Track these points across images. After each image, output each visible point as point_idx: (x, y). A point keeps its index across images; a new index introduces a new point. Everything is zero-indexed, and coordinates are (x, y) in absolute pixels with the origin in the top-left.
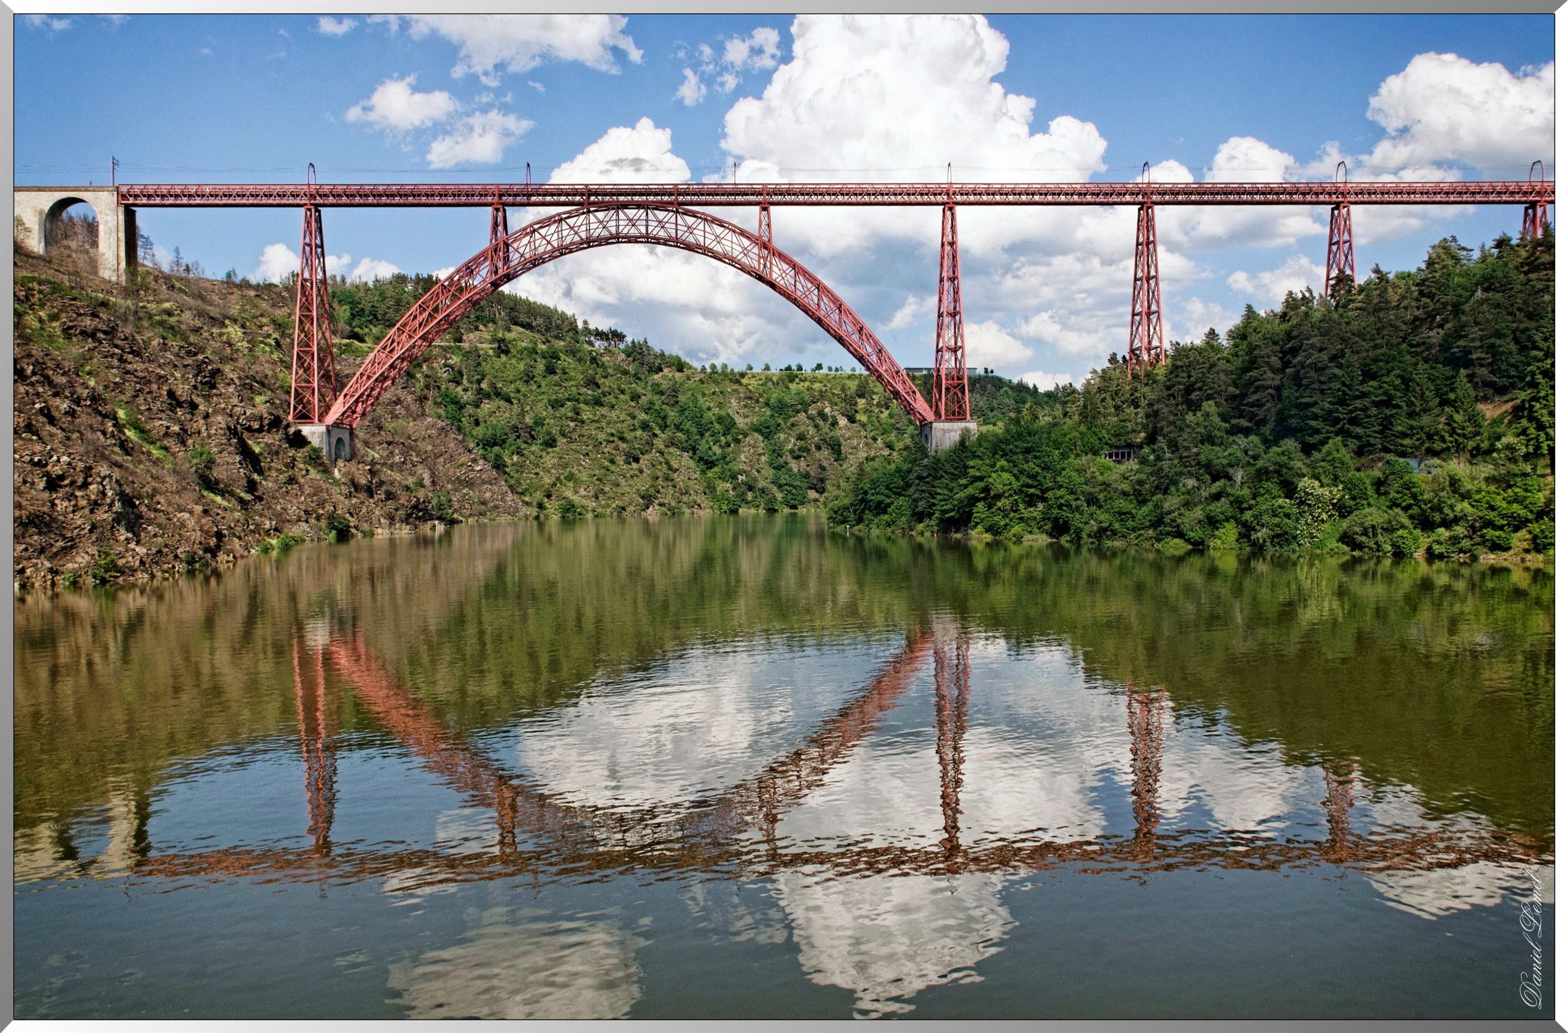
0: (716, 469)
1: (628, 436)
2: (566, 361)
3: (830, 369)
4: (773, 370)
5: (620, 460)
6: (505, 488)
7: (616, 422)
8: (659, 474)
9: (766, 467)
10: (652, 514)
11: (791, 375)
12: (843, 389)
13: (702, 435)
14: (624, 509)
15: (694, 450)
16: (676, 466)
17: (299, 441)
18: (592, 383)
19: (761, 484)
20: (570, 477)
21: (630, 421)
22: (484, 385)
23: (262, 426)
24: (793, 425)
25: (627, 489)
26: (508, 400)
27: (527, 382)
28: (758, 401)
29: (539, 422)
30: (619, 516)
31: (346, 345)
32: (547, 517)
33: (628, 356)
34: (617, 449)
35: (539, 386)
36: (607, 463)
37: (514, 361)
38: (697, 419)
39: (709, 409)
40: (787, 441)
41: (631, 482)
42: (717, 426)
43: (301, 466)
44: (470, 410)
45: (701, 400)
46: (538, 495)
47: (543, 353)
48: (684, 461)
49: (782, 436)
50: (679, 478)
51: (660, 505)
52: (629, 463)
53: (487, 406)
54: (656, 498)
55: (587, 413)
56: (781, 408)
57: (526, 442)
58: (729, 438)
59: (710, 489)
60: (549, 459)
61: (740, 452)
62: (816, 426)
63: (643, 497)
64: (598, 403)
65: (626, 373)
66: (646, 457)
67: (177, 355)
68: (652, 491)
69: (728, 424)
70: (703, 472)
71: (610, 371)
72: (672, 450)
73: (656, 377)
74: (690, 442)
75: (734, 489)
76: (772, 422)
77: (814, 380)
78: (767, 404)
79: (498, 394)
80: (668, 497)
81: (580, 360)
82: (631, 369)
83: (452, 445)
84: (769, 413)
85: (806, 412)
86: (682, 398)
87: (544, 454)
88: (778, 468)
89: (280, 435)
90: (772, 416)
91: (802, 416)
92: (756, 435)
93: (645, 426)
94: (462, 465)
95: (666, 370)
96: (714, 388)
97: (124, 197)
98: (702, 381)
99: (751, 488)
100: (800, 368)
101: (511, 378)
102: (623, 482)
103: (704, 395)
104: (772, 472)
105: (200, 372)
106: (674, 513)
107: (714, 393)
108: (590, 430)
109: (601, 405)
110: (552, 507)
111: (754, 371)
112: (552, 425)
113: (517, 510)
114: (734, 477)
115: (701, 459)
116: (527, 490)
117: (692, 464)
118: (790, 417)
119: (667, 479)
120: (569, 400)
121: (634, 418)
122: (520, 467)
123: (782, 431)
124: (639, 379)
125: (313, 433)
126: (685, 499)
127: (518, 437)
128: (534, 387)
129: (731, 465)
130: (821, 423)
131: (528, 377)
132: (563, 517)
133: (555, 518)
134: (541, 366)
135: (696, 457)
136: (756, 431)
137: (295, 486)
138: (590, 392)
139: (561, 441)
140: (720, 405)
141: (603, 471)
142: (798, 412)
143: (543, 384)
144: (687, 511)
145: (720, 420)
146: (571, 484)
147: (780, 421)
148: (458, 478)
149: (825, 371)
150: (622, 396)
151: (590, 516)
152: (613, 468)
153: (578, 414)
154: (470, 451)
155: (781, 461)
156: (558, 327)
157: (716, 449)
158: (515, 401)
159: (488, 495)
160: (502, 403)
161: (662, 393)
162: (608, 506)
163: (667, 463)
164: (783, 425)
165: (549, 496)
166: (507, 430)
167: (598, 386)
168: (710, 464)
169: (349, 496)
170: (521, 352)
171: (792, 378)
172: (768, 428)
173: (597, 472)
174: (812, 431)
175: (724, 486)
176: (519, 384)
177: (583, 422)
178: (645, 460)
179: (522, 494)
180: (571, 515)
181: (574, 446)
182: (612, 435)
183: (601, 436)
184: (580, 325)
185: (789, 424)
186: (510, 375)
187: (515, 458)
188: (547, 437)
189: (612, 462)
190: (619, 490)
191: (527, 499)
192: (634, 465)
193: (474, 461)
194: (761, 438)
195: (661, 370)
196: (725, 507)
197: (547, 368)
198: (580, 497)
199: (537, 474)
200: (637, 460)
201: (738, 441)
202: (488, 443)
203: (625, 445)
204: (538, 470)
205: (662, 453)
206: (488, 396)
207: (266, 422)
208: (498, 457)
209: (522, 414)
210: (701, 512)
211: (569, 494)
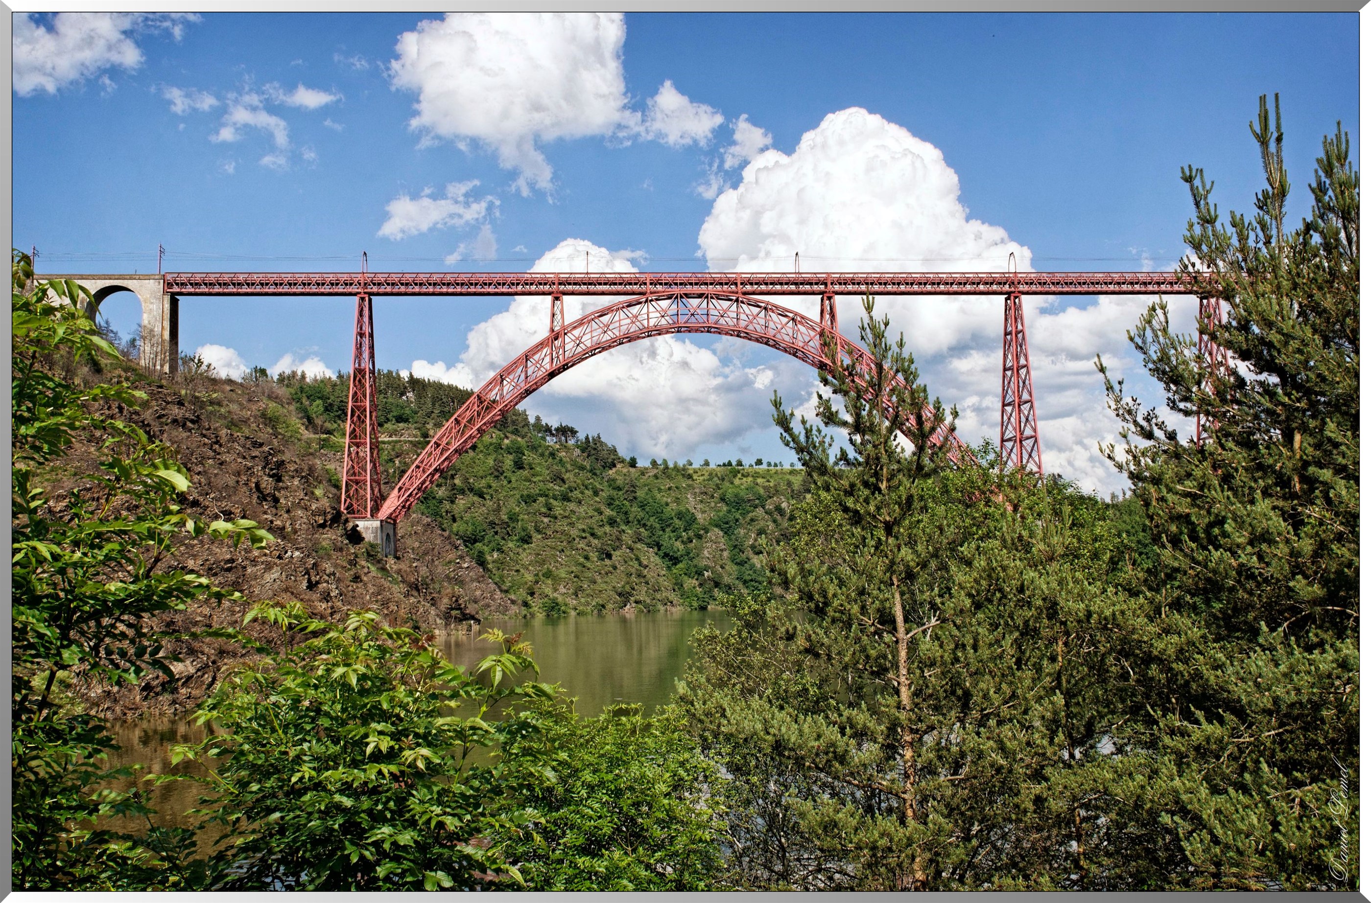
0: (680, 565)
1: (599, 532)
2: (529, 457)
3: (769, 464)
4: (712, 466)
5: (594, 556)
6: (493, 586)
7: (585, 518)
8: (633, 571)
9: (729, 563)
10: (629, 611)
11: (733, 470)
12: (789, 484)
13: (664, 530)
14: (603, 606)
15: (659, 546)
16: (645, 562)
17: (355, 537)
18: (558, 478)
19: (726, 580)
20: (548, 574)
21: (598, 517)
22: (457, 481)
23: (325, 521)
24: (752, 520)
25: (604, 586)
26: (481, 495)
27: (497, 477)
28: (713, 497)
29: (513, 518)
30: (600, 615)
31: (324, 440)
32: (533, 615)
33: (583, 451)
34: (589, 545)
35: (510, 482)
36: (582, 560)
37: (481, 456)
38: (658, 513)
39: (667, 504)
40: (747, 536)
41: (607, 579)
42: (677, 521)
43: (363, 563)
44: (447, 505)
45: (658, 496)
46: (522, 593)
47: (508, 448)
48: (651, 557)
49: (742, 532)
50: (650, 574)
51: (636, 602)
52: (603, 560)
53: (461, 502)
54: (632, 595)
55: (558, 508)
56: (737, 503)
57: (503, 539)
58: (691, 533)
59: (678, 585)
60: (526, 556)
61: (702, 549)
62: (775, 521)
63: (620, 595)
64: (566, 498)
65: (582, 468)
66: (618, 553)
67: (244, 447)
68: (628, 588)
69: (689, 521)
70: (669, 568)
71: (569, 466)
72: (639, 546)
73: (610, 472)
74: (654, 538)
75: (701, 585)
76: (731, 517)
77: (756, 475)
78: (723, 499)
79: (471, 490)
80: (642, 594)
81: (542, 455)
82: (587, 464)
83: (438, 541)
84: (725, 508)
85: (763, 507)
86: (641, 494)
87: (521, 550)
88: (741, 564)
89: (340, 531)
90: (729, 511)
91: (760, 511)
92: (716, 529)
93: (612, 522)
94: (450, 562)
95: (619, 466)
96: (669, 484)
97: (170, 285)
98: (656, 477)
99: (717, 585)
100: (740, 463)
101: (481, 473)
102: (599, 579)
103: (660, 490)
104: (735, 567)
105: (267, 464)
106: (650, 610)
107: (670, 489)
108: (562, 525)
109: (569, 500)
110: (536, 604)
111: (694, 466)
112: (526, 521)
113: (506, 609)
114: (699, 573)
115: (666, 555)
116: (511, 587)
117: (658, 560)
118: (748, 512)
119: (639, 575)
120: (541, 495)
121: (601, 513)
122: (500, 564)
123: (739, 526)
124: (595, 474)
125: (367, 528)
126: (658, 596)
127: (496, 533)
128: (505, 483)
129: (695, 562)
130: (779, 518)
131: (498, 473)
132: (548, 615)
133: (540, 616)
134: (508, 461)
135: (661, 553)
136: (717, 526)
137: (360, 585)
138: (557, 488)
139: (536, 537)
140: (677, 500)
141: (580, 568)
142: (756, 507)
143: (513, 479)
144: (662, 608)
145: (680, 515)
146: (549, 582)
147: (738, 516)
148: (447, 576)
149: (764, 466)
150: (586, 492)
151: (573, 613)
152: (588, 564)
153: (550, 509)
154: (456, 548)
155: (743, 556)
156: (514, 422)
157: (678, 545)
158: (487, 497)
159: (478, 593)
160: (476, 498)
161: (619, 489)
162: (588, 604)
163: (638, 559)
164: (741, 521)
165: (532, 594)
166: (485, 526)
167: (563, 481)
168: (674, 560)
169: (407, 595)
170: (487, 447)
171: (735, 473)
172: (727, 523)
173: (574, 569)
174: (771, 526)
175: (690, 583)
176: (490, 480)
177: (556, 518)
178: (616, 555)
179: (507, 591)
180: (554, 612)
181: (549, 542)
182: (584, 531)
183: (574, 532)
184: (532, 420)
185: (748, 519)
186: (480, 470)
187: (495, 555)
188: (523, 534)
189: (587, 558)
190: (596, 587)
191: (513, 597)
192: (607, 562)
193: (461, 557)
194: (721, 533)
195: (615, 466)
196: (695, 604)
197: (516, 463)
198: (561, 594)
199: (518, 571)
200: (609, 556)
201: (699, 537)
202: (471, 540)
203: (596, 541)
204: (518, 567)
205: (631, 549)
206: (462, 492)
207: (329, 517)
208: (481, 553)
209: (498, 509)
210: (674, 609)
211: (548, 591)
